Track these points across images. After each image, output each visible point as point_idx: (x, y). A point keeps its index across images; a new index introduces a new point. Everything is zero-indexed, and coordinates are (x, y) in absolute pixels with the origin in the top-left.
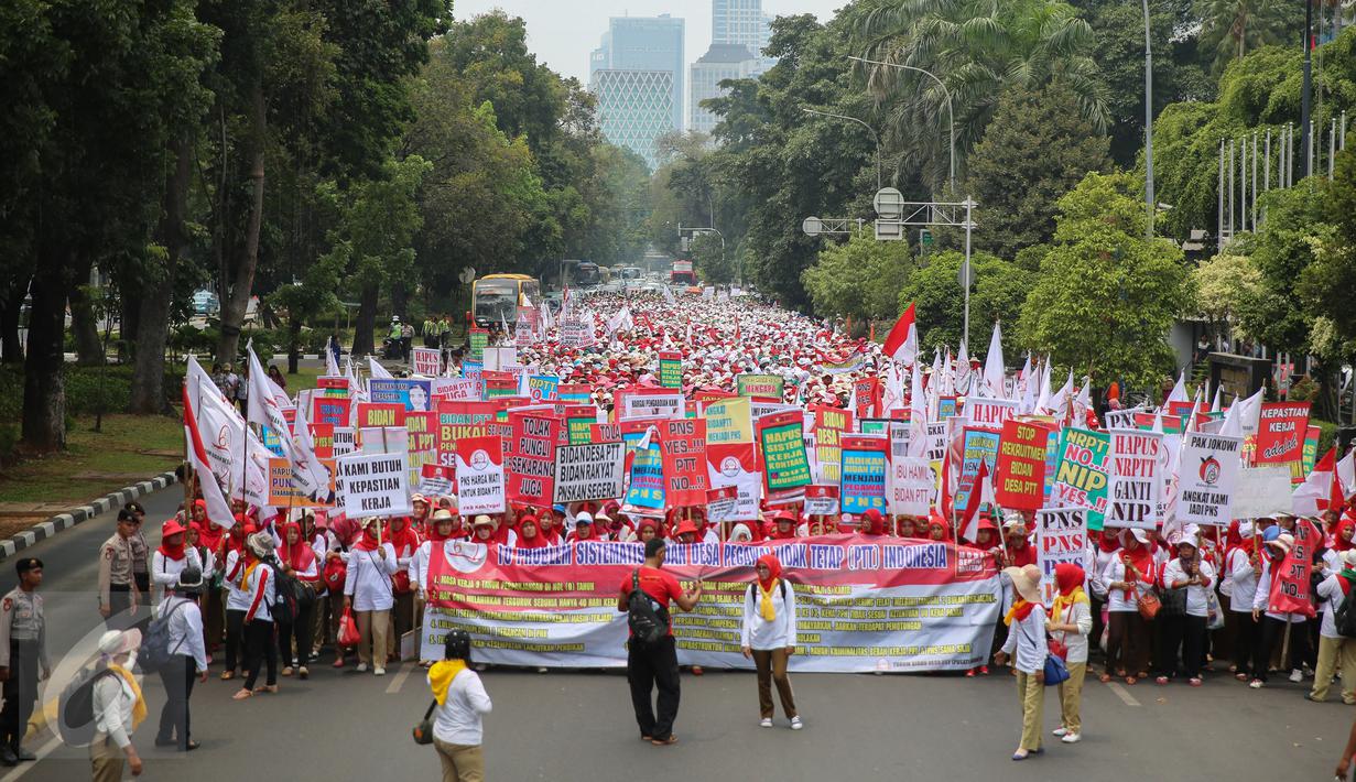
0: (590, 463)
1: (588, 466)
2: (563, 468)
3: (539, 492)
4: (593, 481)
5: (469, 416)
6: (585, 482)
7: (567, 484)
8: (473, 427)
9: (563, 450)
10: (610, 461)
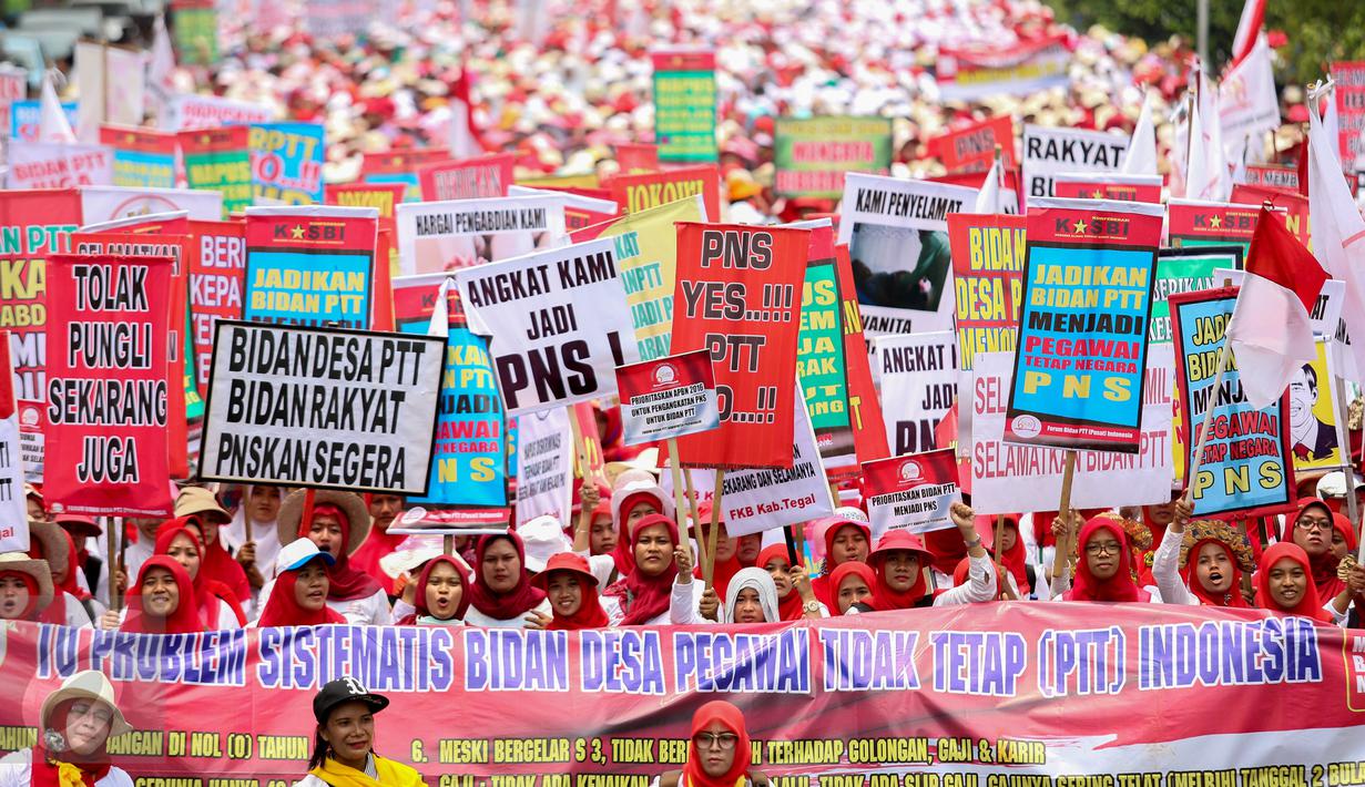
0: (325, 381)
1: (319, 390)
2: (237, 384)
3: (130, 470)
4: (332, 435)
5: (14, 230)
6: (307, 434)
7: (245, 430)
8: (27, 259)
9: (237, 333)
10: (390, 385)
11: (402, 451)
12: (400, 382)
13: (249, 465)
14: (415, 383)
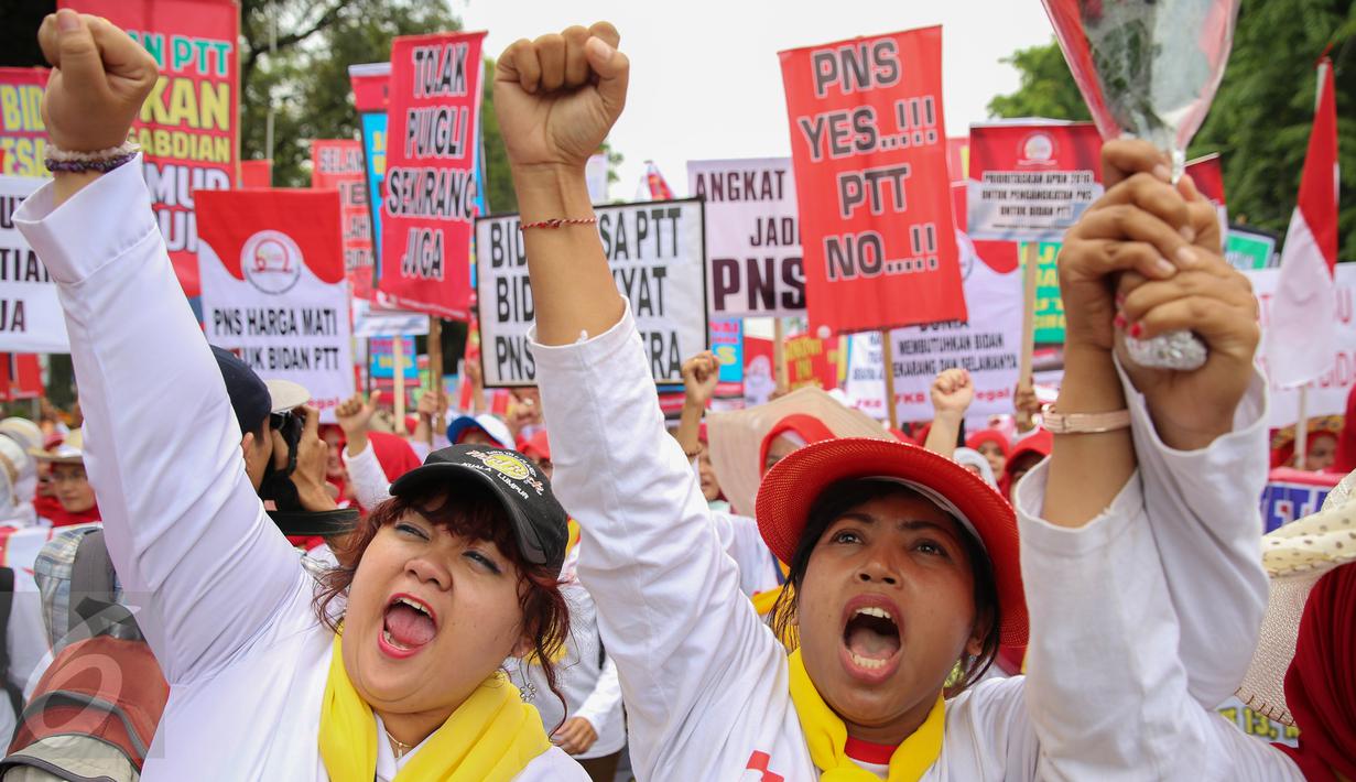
2: (502, 281)
5: (158, 39)
7: (515, 330)
8: (171, 75)
10: (650, 261)
11: (674, 336)
12: (659, 255)
13: (527, 369)
14: (675, 254)
